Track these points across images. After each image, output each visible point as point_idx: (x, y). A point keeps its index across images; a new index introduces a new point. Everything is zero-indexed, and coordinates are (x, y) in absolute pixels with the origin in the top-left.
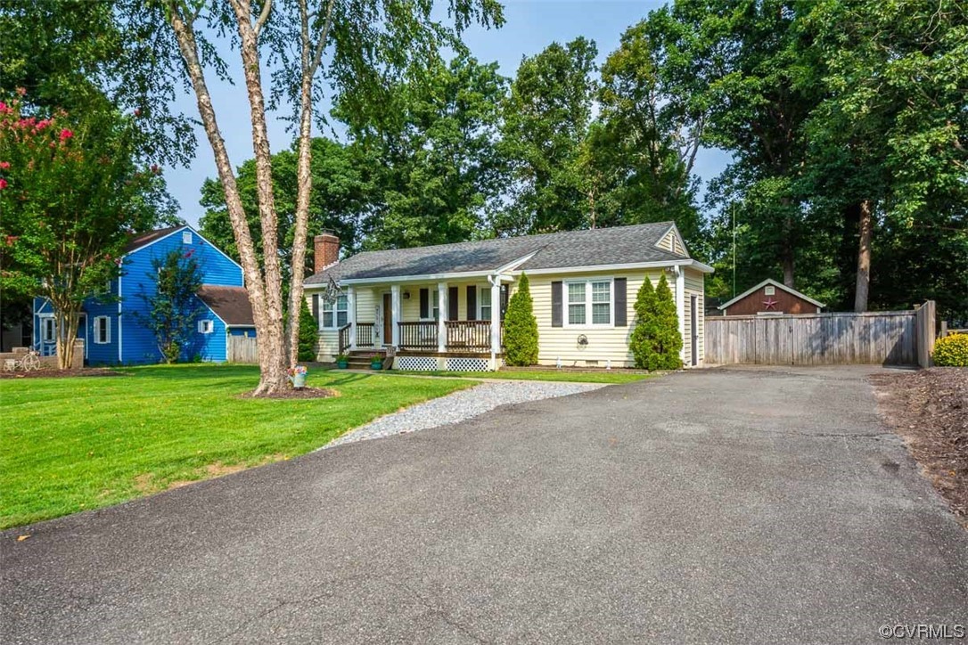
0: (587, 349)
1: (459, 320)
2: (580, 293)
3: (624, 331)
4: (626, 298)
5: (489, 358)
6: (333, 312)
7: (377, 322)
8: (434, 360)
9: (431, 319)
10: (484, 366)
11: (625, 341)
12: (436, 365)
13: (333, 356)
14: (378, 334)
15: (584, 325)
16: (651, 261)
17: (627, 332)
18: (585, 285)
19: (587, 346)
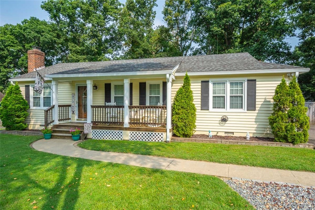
0: (226, 125)
2: (221, 89)
3: (253, 114)
4: (255, 93)
5: (164, 132)
6: (40, 97)
7: (73, 104)
8: (120, 133)
9: (113, 103)
10: (160, 137)
11: (254, 120)
12: (121, 136)
13: (40, 125)
14: (73, 112)
15: (224, 109)
16: (277, 68)
17: (256, 115)
18: (224, 83)
19: (226, 123)
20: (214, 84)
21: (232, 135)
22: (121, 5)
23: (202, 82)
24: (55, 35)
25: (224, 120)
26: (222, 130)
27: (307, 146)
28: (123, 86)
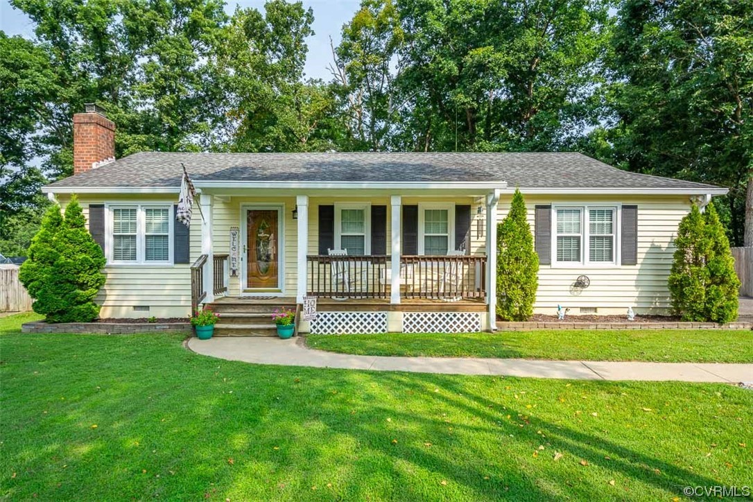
0: (582, 294)
2: (573, 222)
3: (633, 271)
4: (636, 231)
5: (481, 310)
6: (135, 236)
7: (234, 254)
8: (380, 316)
9: (337, 251)
10: (473, 323)
11: (633, 283)
12: (383, 323)
13: (135, 307)
14: (234, 272)
15: (577, 262)
16: (673, 186)
17: (637, 272)
18: (579, 212)
19: (584, 289)
20: (559, 212)
21: (594, 314)
22: (229, 21)
23: (537, 207)
24: (56, 76)
25: (580, 284)
26: (575, 303)
27: (742, 326)
28: (361, 212)
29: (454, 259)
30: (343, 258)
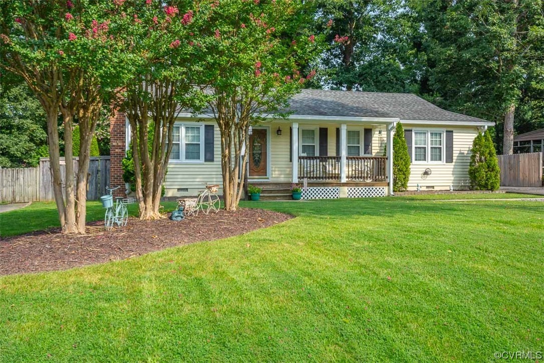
0: (428, 178)
1: (329, 154)
2: (422, 139)
3: (451, 166)
4: (453, 144)
5: (385, 186)
6: (179, 144)
8: (336, 190)
10: (381, 192)
11: (451, 173)
12: (337, 193)
15: (424, 161)
17: (453, 167)
18: (425, 133)
19: (428, 176)
20: (416, 133)
21: (433, 190)
23: (405, 131)
25: (426, 173)
26: (424, 184)
28: (313, 131)
29: (363, 158)
30: (306, 158)
